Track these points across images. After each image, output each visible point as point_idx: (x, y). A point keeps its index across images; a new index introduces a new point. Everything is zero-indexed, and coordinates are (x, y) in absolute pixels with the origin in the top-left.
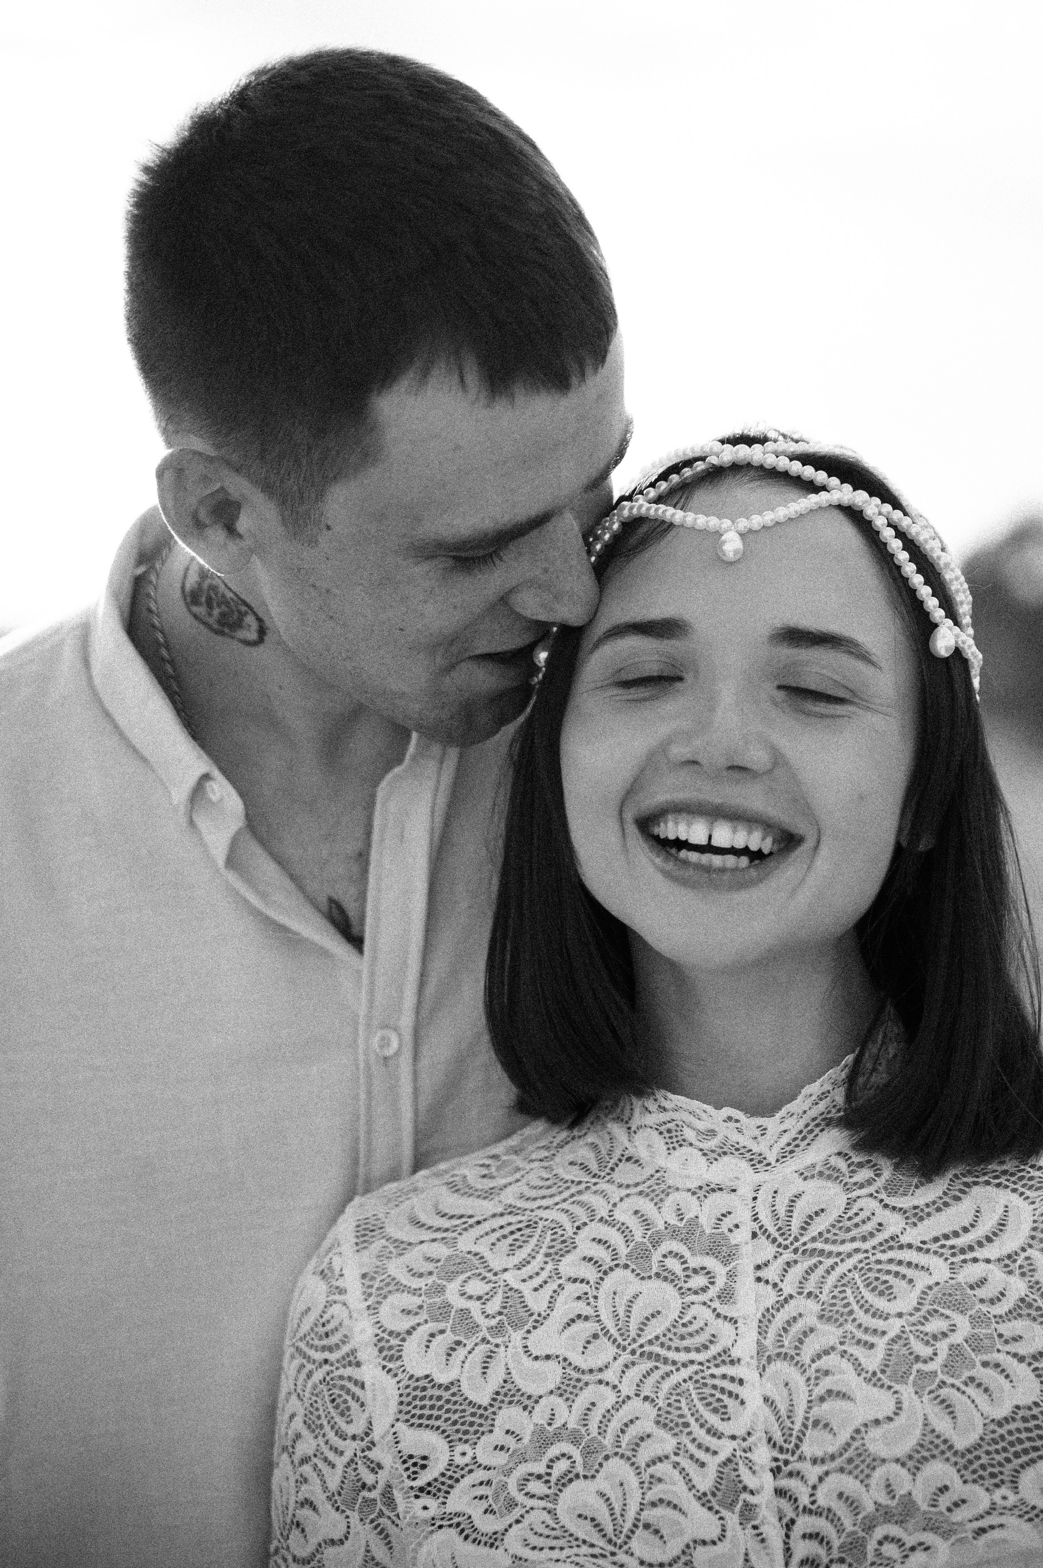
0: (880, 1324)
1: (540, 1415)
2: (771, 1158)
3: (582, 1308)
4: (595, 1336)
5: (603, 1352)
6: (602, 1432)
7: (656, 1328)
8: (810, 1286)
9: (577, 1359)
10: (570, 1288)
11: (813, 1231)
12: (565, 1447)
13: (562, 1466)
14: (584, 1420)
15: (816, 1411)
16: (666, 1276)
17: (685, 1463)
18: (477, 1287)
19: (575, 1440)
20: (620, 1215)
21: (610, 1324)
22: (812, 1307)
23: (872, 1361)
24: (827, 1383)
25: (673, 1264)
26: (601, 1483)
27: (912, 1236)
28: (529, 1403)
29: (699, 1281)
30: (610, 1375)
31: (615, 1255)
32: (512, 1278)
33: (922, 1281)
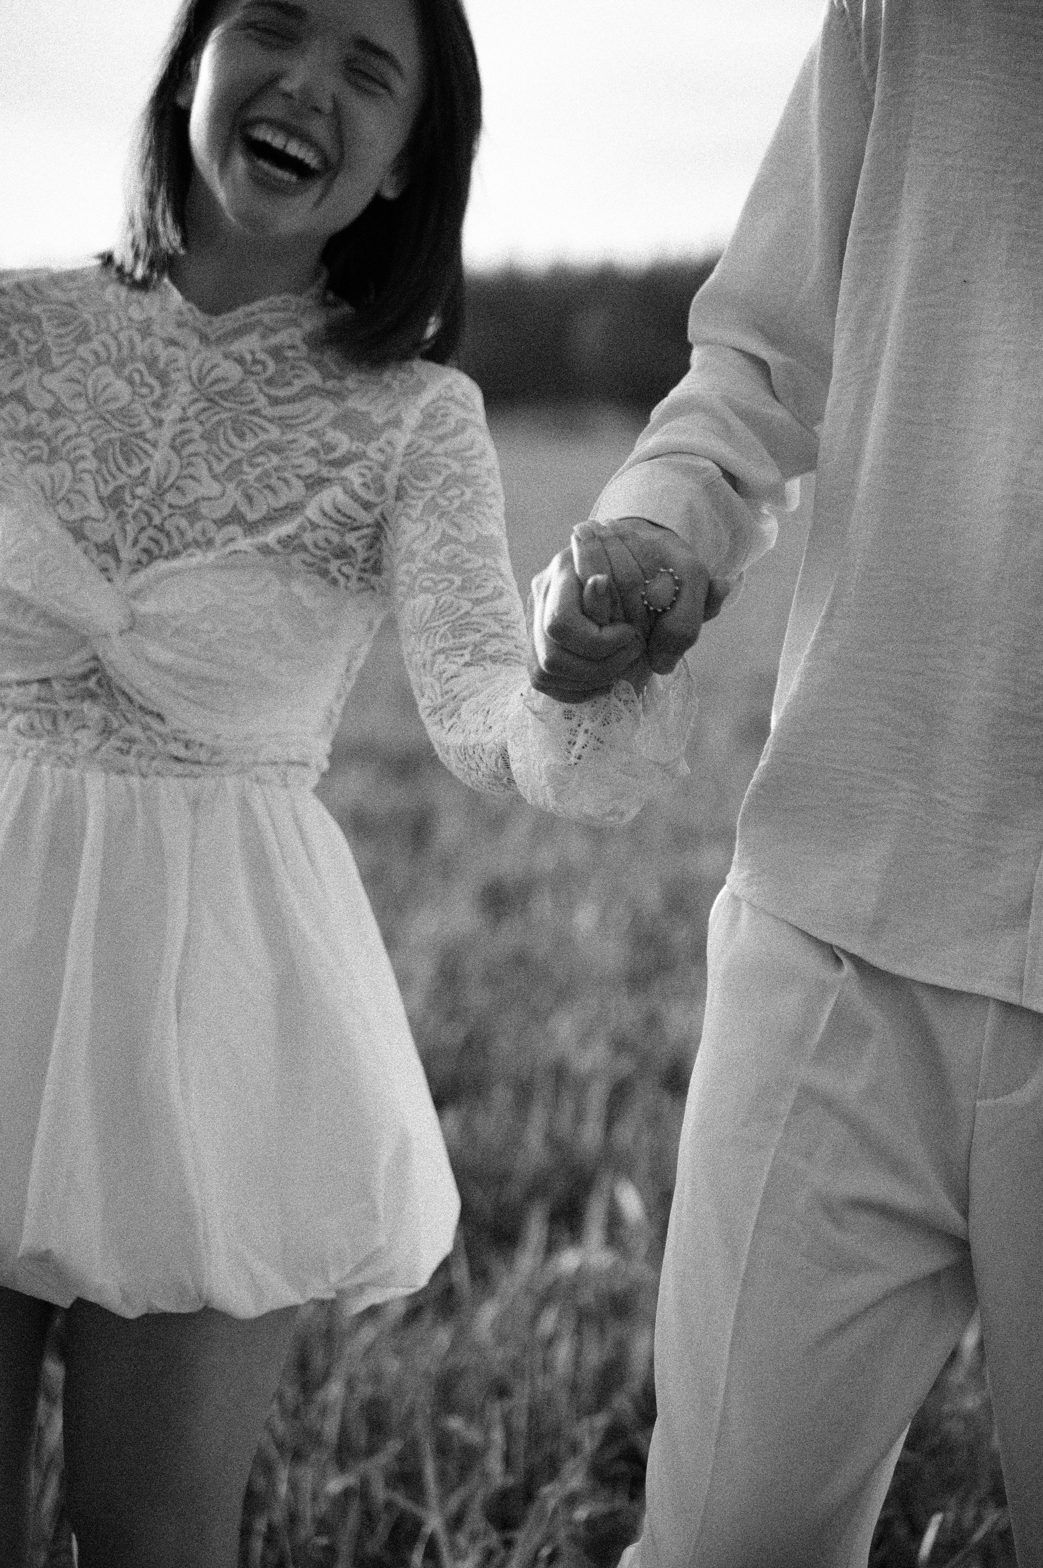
0: (231, 451)
1: (33, 418)
2: (213, 337)
3: (78, 375)
4: (80, 395)
5: (81, 405)
6: (63, 443)
7: (113, 406)
8: (202, 417)
9: (65, 400)
10: (78, 363)
11: (216, 388)
12: (41, 443)
13: (35, 452)
14: (57, 432)
15: (180, 483)
16: (130, 382)
17: (99, 479)
18: (28, 333)
19: (48, 441)
20: (122, 336)
21: (90, 391)
22: (198, 430)
23: (219, 468)
24: (191, 470)
25: (137, 377)
26: (53, 470)
27: (268, 411)
28: (30, 409)
29: (145, 391)
30: (79, 418)
31: (108, 358)
32: (50, 341)
33: (263, 437)
